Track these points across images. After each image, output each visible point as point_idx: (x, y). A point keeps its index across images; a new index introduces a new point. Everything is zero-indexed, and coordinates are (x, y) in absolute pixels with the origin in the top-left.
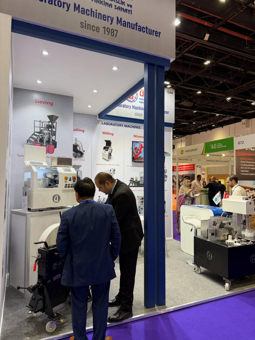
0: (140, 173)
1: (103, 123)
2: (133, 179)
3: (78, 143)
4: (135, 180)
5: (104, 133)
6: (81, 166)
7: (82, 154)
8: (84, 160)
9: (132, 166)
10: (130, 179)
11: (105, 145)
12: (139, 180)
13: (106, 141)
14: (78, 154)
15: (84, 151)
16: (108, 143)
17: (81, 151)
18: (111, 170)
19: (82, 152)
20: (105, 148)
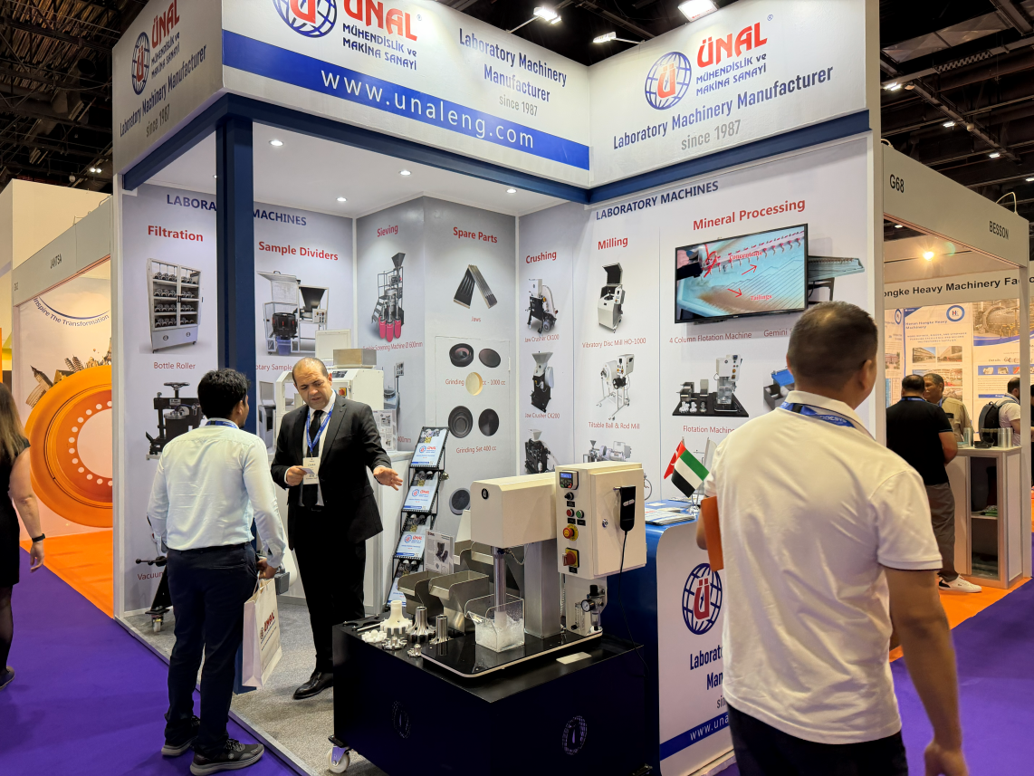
0: (718, 361)
1: (600, 216)
2: (691, 385)
3: (546, 294)
4: (697, 390)
5: (601, 245)
6: (551, 354)
7: (552, 319)
8: (557, 337)
9: (690, 339)
10: (682, 387)
11: (604, 284)
12: (716, 391)
13: (607, 269)
14: (545, 323)
15: (557, 312)
16: (614, 273)
17: (552, 312)
18: (621, 361)
19: (553, 314)
20: (604, 291)
